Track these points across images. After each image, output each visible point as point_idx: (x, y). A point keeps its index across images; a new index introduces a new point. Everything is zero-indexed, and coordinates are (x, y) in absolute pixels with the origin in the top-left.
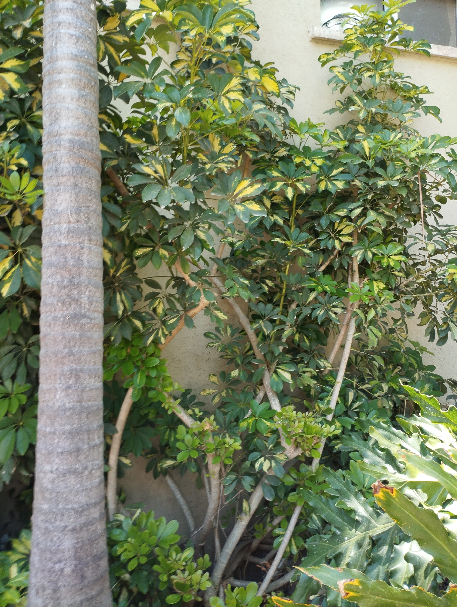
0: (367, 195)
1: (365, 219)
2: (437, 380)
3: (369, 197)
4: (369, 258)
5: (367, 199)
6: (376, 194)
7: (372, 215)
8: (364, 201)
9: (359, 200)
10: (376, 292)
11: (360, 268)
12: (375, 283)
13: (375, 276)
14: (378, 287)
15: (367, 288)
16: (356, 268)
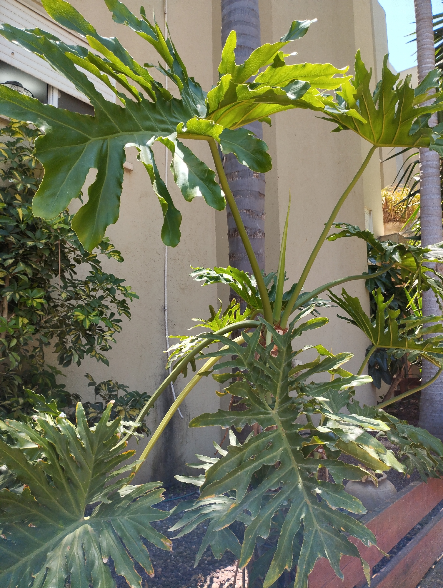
0: (19, 250)
1: (16, 268)
2: (66, 395)
3: (21, 252)
4: (17, 299)
5: (19, 253)
6: (26, 250)
7: (21, 266)
8: (15, 254)
9: (12, 252)
10: (20, 326)
11: (9, 306)
12: (20, 319)
13: (20, 313)
14: (22, 321)
15: (14, 322)
16: (6, 305)
